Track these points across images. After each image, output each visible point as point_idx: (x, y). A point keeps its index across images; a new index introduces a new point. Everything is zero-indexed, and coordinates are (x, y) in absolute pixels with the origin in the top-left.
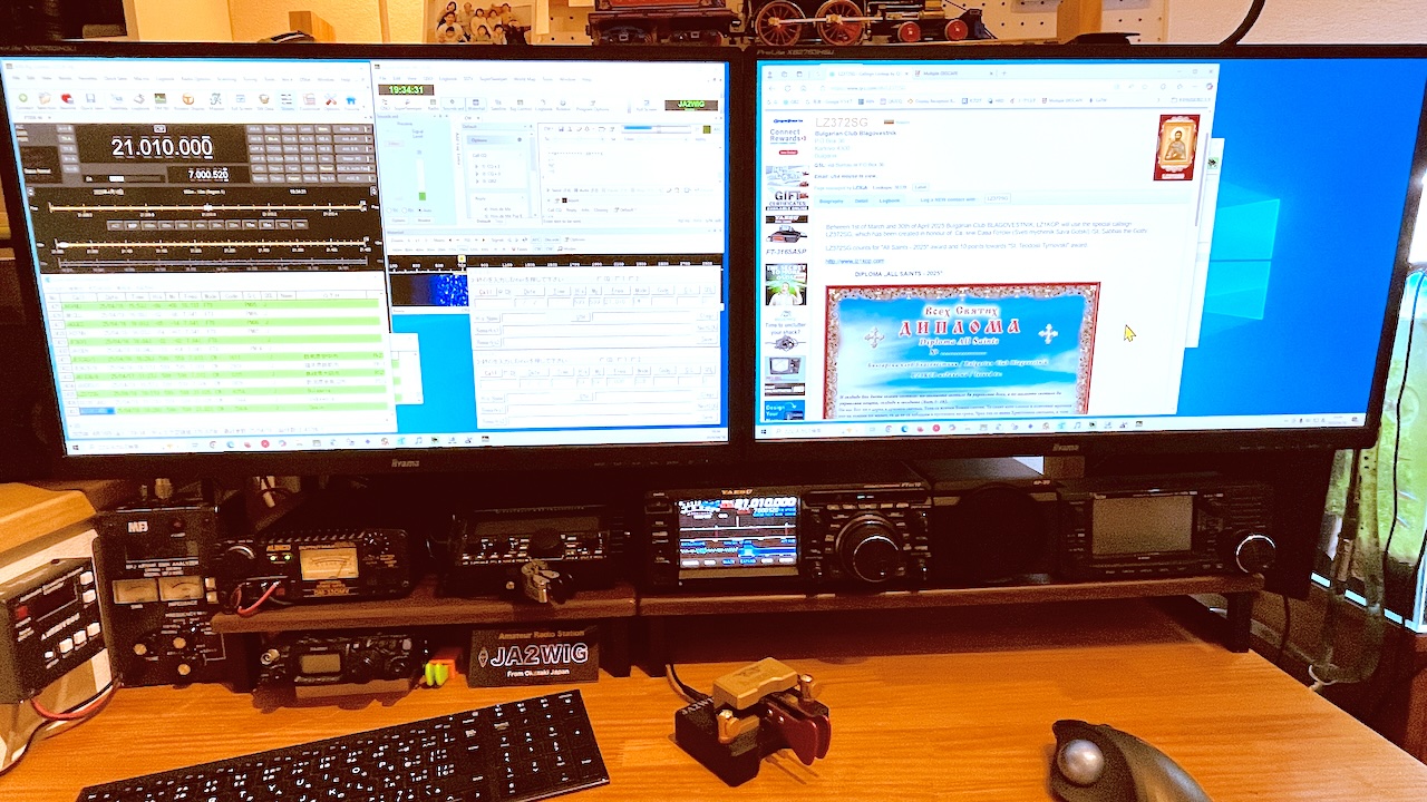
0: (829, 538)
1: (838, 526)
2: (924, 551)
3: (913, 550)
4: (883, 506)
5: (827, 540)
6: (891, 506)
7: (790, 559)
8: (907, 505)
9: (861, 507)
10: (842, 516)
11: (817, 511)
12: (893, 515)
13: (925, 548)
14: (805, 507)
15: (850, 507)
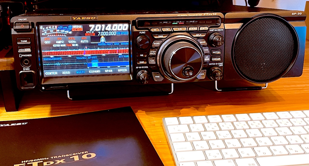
0: (152, 53)
1: (158, 44)
2: (218, 62)
3: (211, 61)
4: (190, 29)
5: (151, 54)
6: (195, 29)
7: (125, 70)
8: (207, 28)
9: (175, 29)
10: (162, 37)
11: (144, 33)
12: (197, 35)
13: (219, 59)
14: (135, 30)
15: (168, 30)
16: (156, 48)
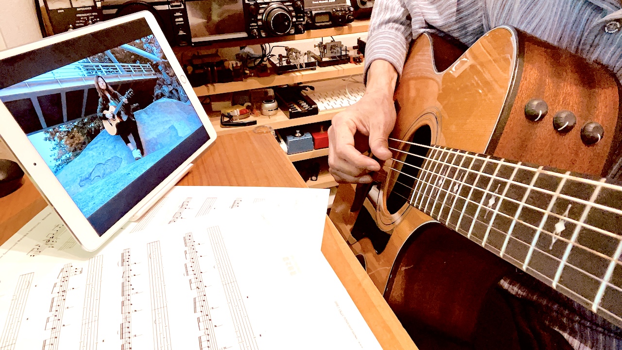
16: (262, 13)
